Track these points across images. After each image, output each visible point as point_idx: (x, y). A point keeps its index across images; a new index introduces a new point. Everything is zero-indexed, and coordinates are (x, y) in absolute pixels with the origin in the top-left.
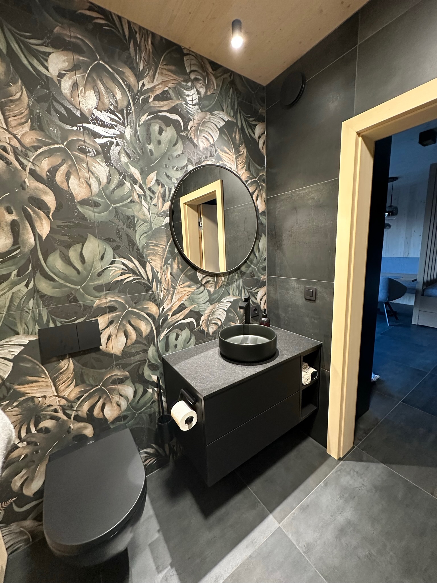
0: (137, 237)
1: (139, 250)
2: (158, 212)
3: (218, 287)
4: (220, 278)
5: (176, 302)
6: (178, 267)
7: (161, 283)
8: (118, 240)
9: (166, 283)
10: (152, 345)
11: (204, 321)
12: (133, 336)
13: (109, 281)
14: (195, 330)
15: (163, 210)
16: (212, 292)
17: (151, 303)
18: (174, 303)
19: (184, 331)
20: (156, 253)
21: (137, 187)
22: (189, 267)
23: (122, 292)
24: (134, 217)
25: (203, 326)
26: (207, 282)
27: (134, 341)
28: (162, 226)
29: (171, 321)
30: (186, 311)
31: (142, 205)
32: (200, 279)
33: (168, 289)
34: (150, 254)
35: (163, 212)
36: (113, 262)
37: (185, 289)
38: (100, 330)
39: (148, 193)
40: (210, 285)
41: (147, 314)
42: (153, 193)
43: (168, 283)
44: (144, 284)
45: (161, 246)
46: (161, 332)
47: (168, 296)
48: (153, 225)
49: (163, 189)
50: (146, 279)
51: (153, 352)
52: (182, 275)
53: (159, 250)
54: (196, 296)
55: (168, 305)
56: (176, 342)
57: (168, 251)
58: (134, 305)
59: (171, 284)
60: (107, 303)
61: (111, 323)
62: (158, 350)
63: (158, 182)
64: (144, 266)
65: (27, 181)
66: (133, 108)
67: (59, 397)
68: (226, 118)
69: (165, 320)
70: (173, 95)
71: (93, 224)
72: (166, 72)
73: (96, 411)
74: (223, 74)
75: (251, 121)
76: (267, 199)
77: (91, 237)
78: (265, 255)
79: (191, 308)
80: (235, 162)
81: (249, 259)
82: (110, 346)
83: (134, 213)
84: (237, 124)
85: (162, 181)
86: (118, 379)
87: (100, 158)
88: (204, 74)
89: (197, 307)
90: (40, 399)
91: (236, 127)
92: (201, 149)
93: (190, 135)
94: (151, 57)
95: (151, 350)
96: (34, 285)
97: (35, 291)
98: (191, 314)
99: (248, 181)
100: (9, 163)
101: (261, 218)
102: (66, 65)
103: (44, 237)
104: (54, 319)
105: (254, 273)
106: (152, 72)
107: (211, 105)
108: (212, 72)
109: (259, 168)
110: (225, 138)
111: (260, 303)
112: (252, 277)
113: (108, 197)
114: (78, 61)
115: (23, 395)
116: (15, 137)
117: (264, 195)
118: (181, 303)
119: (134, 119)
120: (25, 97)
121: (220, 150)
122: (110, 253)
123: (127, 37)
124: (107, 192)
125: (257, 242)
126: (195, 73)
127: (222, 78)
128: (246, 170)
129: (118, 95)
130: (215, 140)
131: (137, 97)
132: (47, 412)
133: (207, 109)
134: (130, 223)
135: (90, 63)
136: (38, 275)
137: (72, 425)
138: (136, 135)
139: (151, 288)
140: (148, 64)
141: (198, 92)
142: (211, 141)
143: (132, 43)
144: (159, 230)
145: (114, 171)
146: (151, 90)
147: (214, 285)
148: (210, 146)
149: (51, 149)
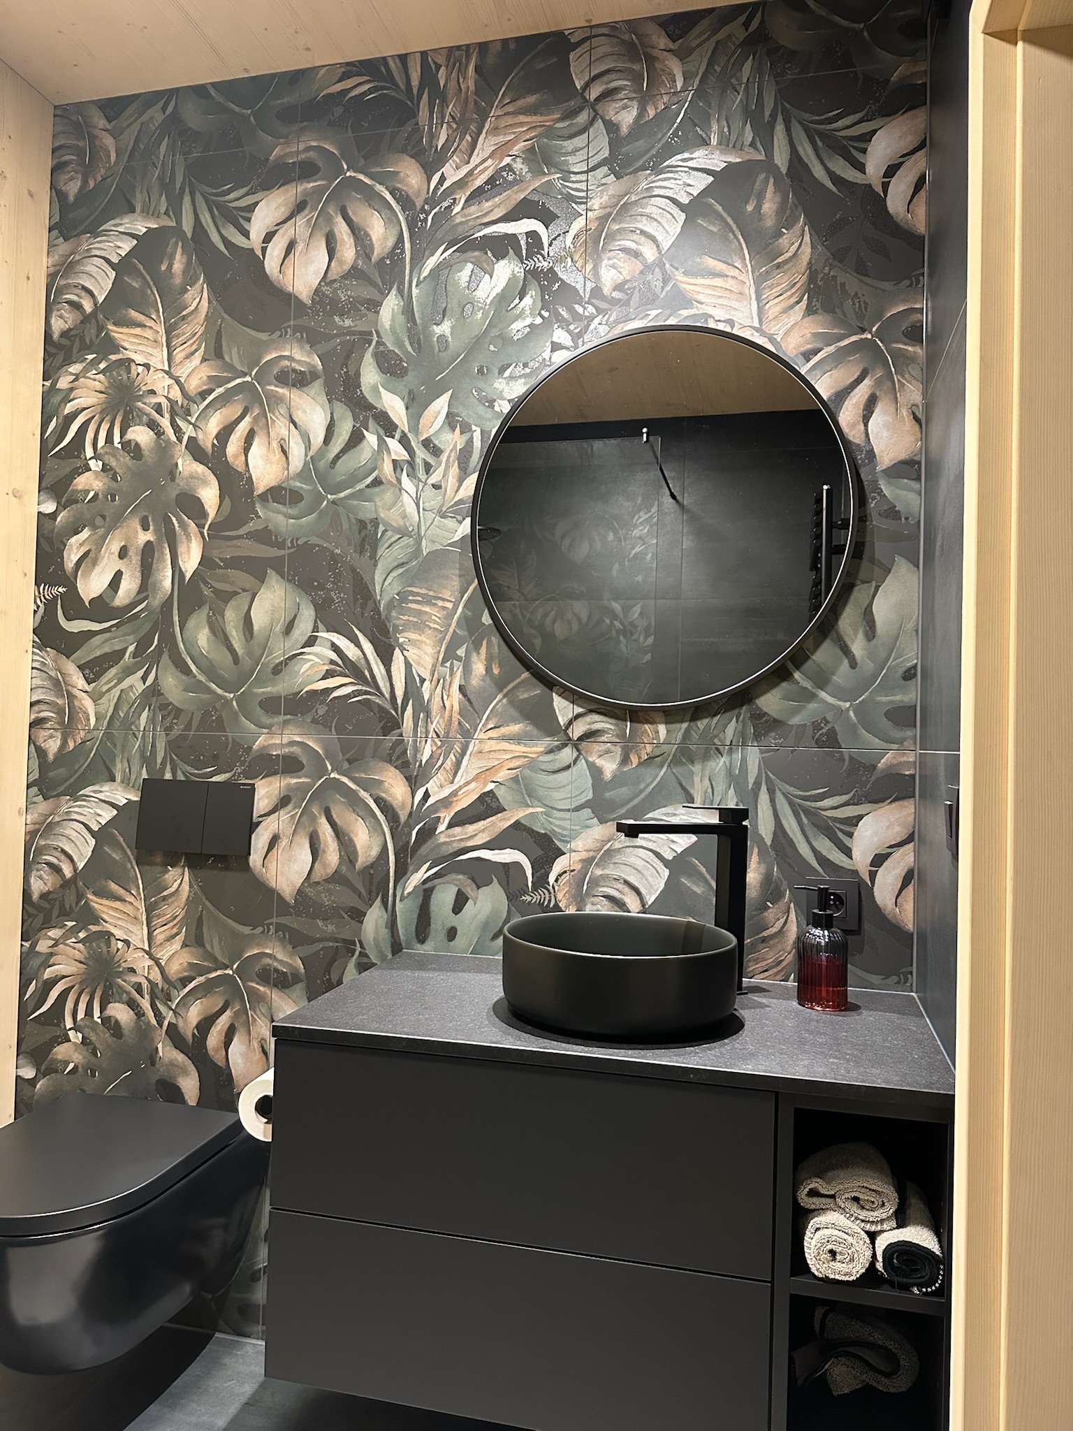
0: (378, 578)
1: (379, 613)
2: (442, 506)
3: (635, 761)
4: (646, 726)
5: (468, 783)
6: (488, 669)
7: (428, 715)
8: (330, 586)
9: (442, 717)
10: (378, 902)
11: (566, 877)
12: (332, 856)
13: (296, 690)
14: (528, 897)
15: (457, 498)
16: (608, 775)
17: (393, 769)
18: (461, 783)
19: (485, 892)
20: (424, 623)
21: (393, 444)
22: (526, 675)
23: (321, 724)
24: (376, 522)
25: (560, 896)
26: (590, 735)
27: (331, 871)
28: (449, 545)
29: (445, 843)
30: (501, 823)
31: (401, 489)
32: (562, 721)
33: (447, 734)
34: (408, 626)
35: (461, 502)
36: (311, 641)
37: (505, 745)
38: (255, 815)
39: (421, 454)
40: (603, 747)
41: (378, 801)
42: (436, 452)
43: (451, 717)
44: (381, 708)
45: (440, 603)
46: (411, 868)
47: (446, 758)
48: (423, 543)
49: (466, 437)
50: (387, 696)
51: (377, 928)
52: (499, 697)
53: (434, 615)
54: (544, 778)
55: (441, 787)
56: (453, 920)
57: (459, 618)
58: (346, 765)
59: (460, 723)
60: (282, 746)
61: (283, 802)
62: (392, 925)
63: (451, 420)
64: (387, 661)
65: (180, 462)
66: (407, 245)
67: (152, 957)
68: (718, 161)
69: (428, 833)
70: (526, 169)
71: (281, 545)
72: (510, 120)
73: (214, 1039)
74: (714, 32)
75: (848, 127)
76: (928, 407)
77: (273, 577)
78: (910, 655)
79: (518, 814)
80: (754, 297)
81: (808, 665)
82: (272, 866)
83: (376, 511)
84: (768, 165)
85: (464, 414)
86: (276, 970)
87: (317, 387)
88: (636, 67)
89: (542, 818)
90: (120, 945)
91: (762, 176)
92: (606, 290)
93: (569, 260)
94: (471, 105)
95: (374, 918)
96: (156, 678)
97: (154, 692)
98: (517, 835)
99: (816, 352)
100: (159, 433)
101: (886, 491)
102: (282, 213)
103: (188, 576)
104: (172, 760)
105: (833, 730)
106: (468, 138)
107: (659, 146)
108: (672, 46)
109: (884, 291)
110: (711, 228)
111: (873, 875)
112: (819, 743)
113: (322, 477)
114: (306, 193)
115: (96, 919)
116: (178, 382)
117: (913, 393)
118: (486, 790)
119: (407, 272)
120: (205, 303)
121: (686, 273)
122: (307, 616)
123: (415, 92)
124: (322, 465)
125: (859, 594)
126: (605, 79)
127: (711, 44)
128: (810, 311)
129: (379, 231)
130: (666, 245)
131: (422, 216)
132: (124, 983)
133: (640, 163)
134: (364, 540)
135: (326, 188)
136: (165, 657)
137: (160, 1046)
138: (408, 311)
139: (397, 724)
140: (461, 125)
141: (612, 128)
142: (649, 253)
143: (425, 96)
144: (438, 557)
145: (342, 411)
146: (461, 184)
147: (618, 750)
148: (642, 272)
149: (229, 389)
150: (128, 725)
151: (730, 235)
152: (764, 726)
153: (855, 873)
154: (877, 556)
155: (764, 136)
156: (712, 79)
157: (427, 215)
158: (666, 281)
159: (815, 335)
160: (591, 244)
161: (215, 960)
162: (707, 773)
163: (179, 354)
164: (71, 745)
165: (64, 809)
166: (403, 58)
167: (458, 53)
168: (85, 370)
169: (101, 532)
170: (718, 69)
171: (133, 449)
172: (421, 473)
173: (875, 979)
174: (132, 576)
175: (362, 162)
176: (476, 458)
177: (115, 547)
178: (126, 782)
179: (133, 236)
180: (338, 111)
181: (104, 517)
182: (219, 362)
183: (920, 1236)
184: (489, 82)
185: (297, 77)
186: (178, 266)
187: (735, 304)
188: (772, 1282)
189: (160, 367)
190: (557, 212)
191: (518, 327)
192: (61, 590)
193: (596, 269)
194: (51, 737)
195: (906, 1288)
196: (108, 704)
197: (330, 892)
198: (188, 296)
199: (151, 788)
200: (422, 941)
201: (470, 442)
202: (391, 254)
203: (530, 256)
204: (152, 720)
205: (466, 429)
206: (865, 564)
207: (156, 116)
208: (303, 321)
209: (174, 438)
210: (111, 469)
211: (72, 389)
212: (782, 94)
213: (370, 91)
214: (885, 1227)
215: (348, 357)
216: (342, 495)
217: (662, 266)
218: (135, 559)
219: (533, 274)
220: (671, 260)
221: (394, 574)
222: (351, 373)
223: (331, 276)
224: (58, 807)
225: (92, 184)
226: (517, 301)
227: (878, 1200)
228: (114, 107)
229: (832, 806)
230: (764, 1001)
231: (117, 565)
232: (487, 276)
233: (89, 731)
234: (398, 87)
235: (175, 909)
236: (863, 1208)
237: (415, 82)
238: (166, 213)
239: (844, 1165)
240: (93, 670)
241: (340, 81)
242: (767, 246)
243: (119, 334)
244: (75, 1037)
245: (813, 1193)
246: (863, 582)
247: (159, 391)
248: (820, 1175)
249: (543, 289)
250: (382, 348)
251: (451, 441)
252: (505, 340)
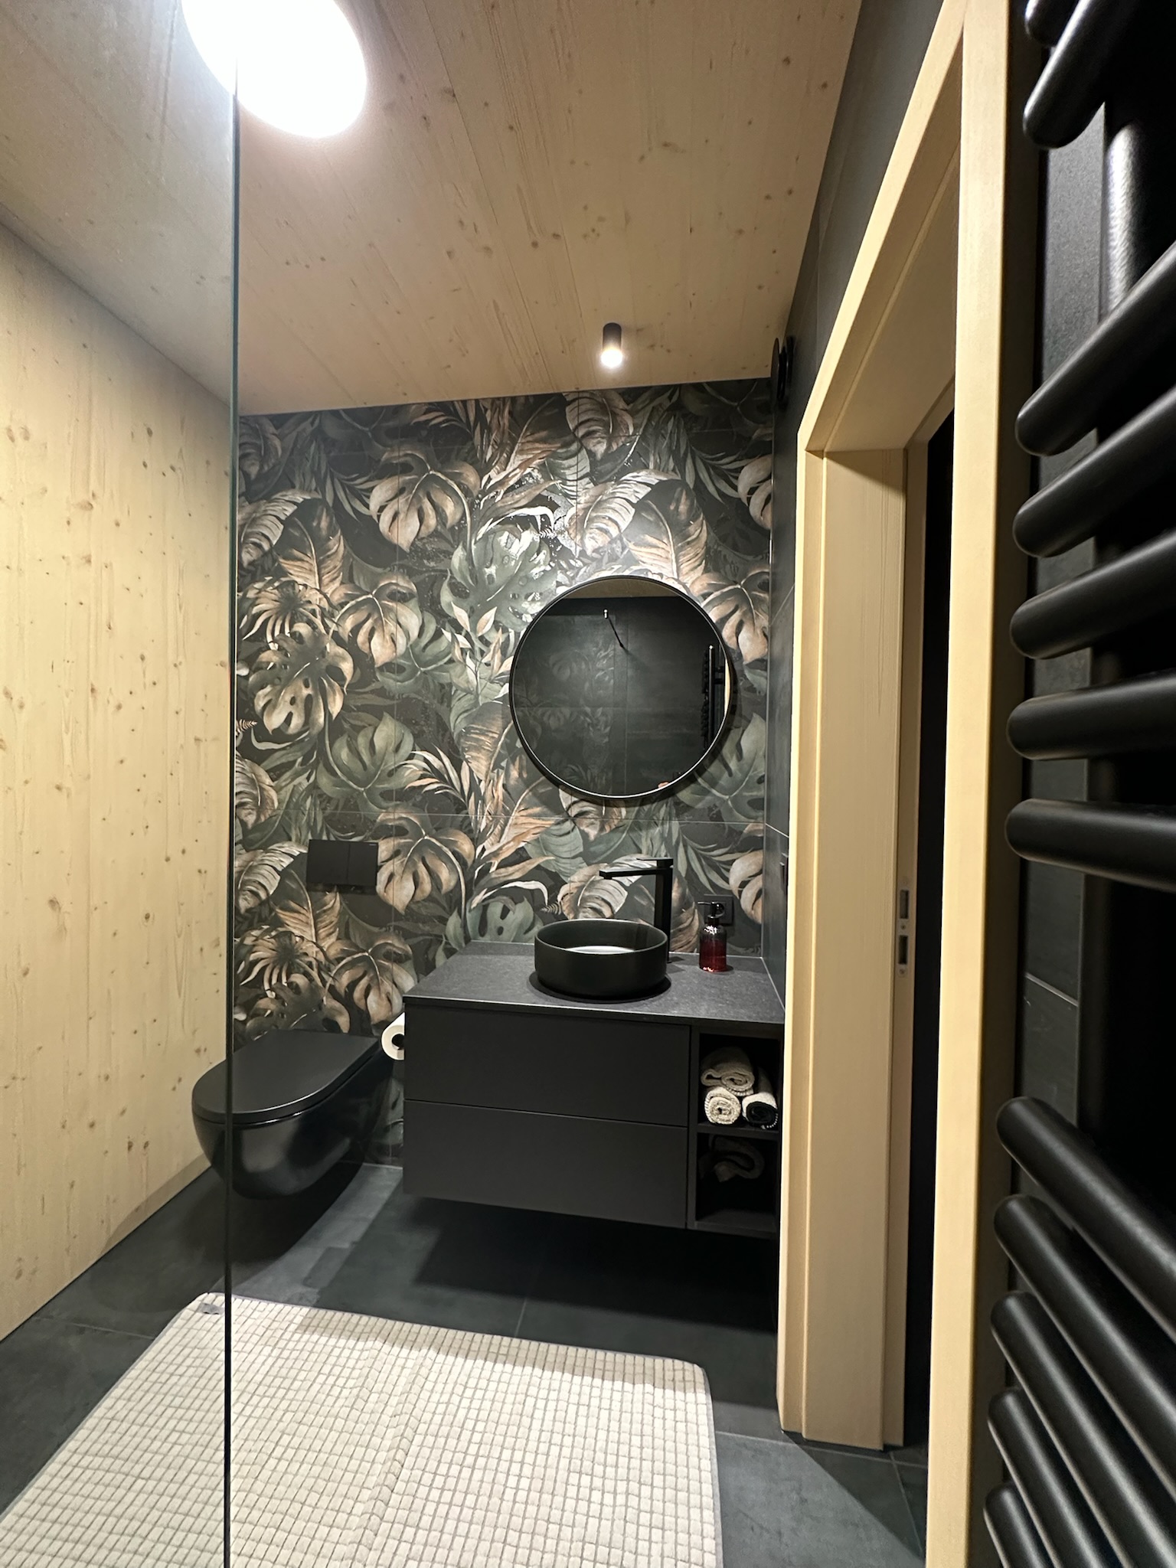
0: (452, 718)
1: (453, 740)
2: (491, 676)
3: (608, 829)
4: (615, 809)
5: (508, 843)
6: (520, 774)
7: (484, 802)
8: (422, 723)
9: (492, 803)
10: (455, 913)
11: (568, 897)
12: (427, 886)
13: (402, 786)
14: (545, 910)
15: (500, 672)
16: (592, 838)
17: (462, 834)
18: (505, 842)
19: (519, 906)
20: (480, 746)
21: (461, 638)
22: (543, 778)
23: (418, 806)
24: (450, 685)
25: (564, 908)
26: (581, 814)
27: (426, 894)
28: (496, 700)
29: (496, 878)
30: (529, 866)
31: (466, 665)
32: (565, 806)
33: (495, 814)
34: (470, 748)
35: (502, 674)
36: (411, 757)
37: (531, 820)
38: (379, 861)
39: (478, 645)
40: (588, 821)
41: (454, 853)
42: (487, 644)
43: (498, 803)
44: (455, 798)
45: (491, 735)
46: (475, 893)
47: (495, 827)
48: (480, 698)
49: (505, 635)
50: (459, 790)
51: (455, 928)
52: (527, 791)
53: (487, 741)
54: (554, 839)
55: (493, 844)
56: (501, 923)
57: (502, 744)
58: (434, 831)
59: (503, 807)
60: (394, 819)
61: (396, 854)
62: (464, 926)
63: (496, 625)
64: (458, 770)
65: (328, 646)
66: (468, 519)
67: (318, 946)
68: (654, 479)
69: (485, 872)
70: (540, 476)
71: (393, 698)
72: (530, 446)
73: (358, 994)
74: (652, 401)
75: (728, 464)
76: (772, 629)
77: (387, 717)
78: (761, 769)
79: (540, 861)
80: (674, 560)
81: (706, 774)
82: (391, 892)
83: (451, 679)
84: (683, 483)
85: (504, 622)
86: (395, 953)
87: (414, 603)
88: (606, 419)
89: (553, 863)
90: (298, 939)
91: (679, 489)
92: (589, 552)
93: (566, 533)
94: (506, 435)
95: (453, 921)
96: (316, 778)
97: (315, 786)
98: (538, 873)
99: (709, 594)
100: (314, 628)
101: (748, 675)
102: (389, 494)
103: (334, 716)
104: (327, 828)
105: (719, 812)
106: (505, 455)
107: (619, 467)
108: (626, 407)
109: (748, 561)
110: (650, 518)
111: (740, 893)
112: (712, 819)
113: (417, 658)
114: (405, 482)
115: (282, 924)
116: (326, 597)
117: (763, 620)
118: (520, 846)
119: (469, 535)
120: (342, 548)
121: (635, 545)
122: (409, 741)
123: (472, 424)
124: (417, 650)
125: (733, 735)
126: (588, 424)
127: (649, 408)
128: (706, 571)
129: (450, 508)
130: (624, 526)
131: (477, 501)
132: (302, 962)
133: (608, 477)
134: (443, 695)
135: (417, 480)
136: (321, 765)
137: (324, 999)
138: (469, 558)
139: (465, 807)
140: (500, 447)
141: (591, 454)
142: (614, 532)
143: (478, 428)
144: (489, 706)
145: (429, 617)
146: (501, 483)
147: (598, 823)
148: (610, 543)
149: (358, 602)
150: (299, 807)
151: (661, 524)
152: (681, 809)
153: (731, 892)
154: (743, 713)
155: (680, 467)
156: (650, 430)
157: (481, 500)
158: (624, 548)
159: (709, 584)
160: (579, 524)
161: (357, 947)
162: (650, 835)
163: (326, 579)
164: (263, 819)
165: (259, 858)
166: (464, 402)
167: (498, 402)
168: (266, 586)
169: (278, 688)
170: (653, 423)
171: (297, 637)
172: (478, 656)
173: (741, 950)
174: (299, 715)
175: (439, 465)
176: (511, 648)
177: (288, 698)
178: (299, 842)
179: (295, 503)
180: (424, 433)
181: (280, 679)
182: (352, 585)
183: (766, 1098)
184: (516, 423)
185: (397, 410)
186: (324, 524)
187: (664, 565)
188: (688, 1127)
189: (314, 586)
190: (559, 503)
191: (535, 572)
192: (253, 723)
193: (582, 539)
194: (250, 814)
195: (759, 1126)
196: (286, 793)
197: (427, 908)
198: (331, 543)
199: (313, 845)
200: (482, 935)
201: (508, 638)
202: (459, 523)
203: (543, 529)
204: (314, 804)
205: (505, 630)
206: (737, 718)
207: (307, 427)
208: (405, 562)
209: (324, 631)
210: (284, 649)
211: (257, 598)
212: (691, 442)
213: (444, 422)
214: (748, 1093)
215: (432, 585)
216: (429, 668)
217: (621, 540)
218: (300, 705)
219: (545, 540)
220: (627, 535)
221: (462, 717)
222: (435, 595)
223: (422, 535)
224: (255, 856)
225: (266, 468)
226: (535, 556)
227: (743, 1080)
228: (279, 420)
229: (719, 855)
230: (680, 966)
231: (290, 709)
232: (517, 540)
233: (274, 810)
234: (461, 420)
235: (332, 918)
236: (736, 1084)
237: (472, 418)
238: (316, 490)
239: (726, 1061)
240: (275, 773)
241: (425, 414)
242: (681, 531)
243: (286, 564)
244: (271, 995)
245: (710, 1077)
246: (736, 727)
247: (313, 601)
248: (712, 1067)
249: (551, 550)
250: (453, 581)
251: (497, 638)
252: (529, 579)
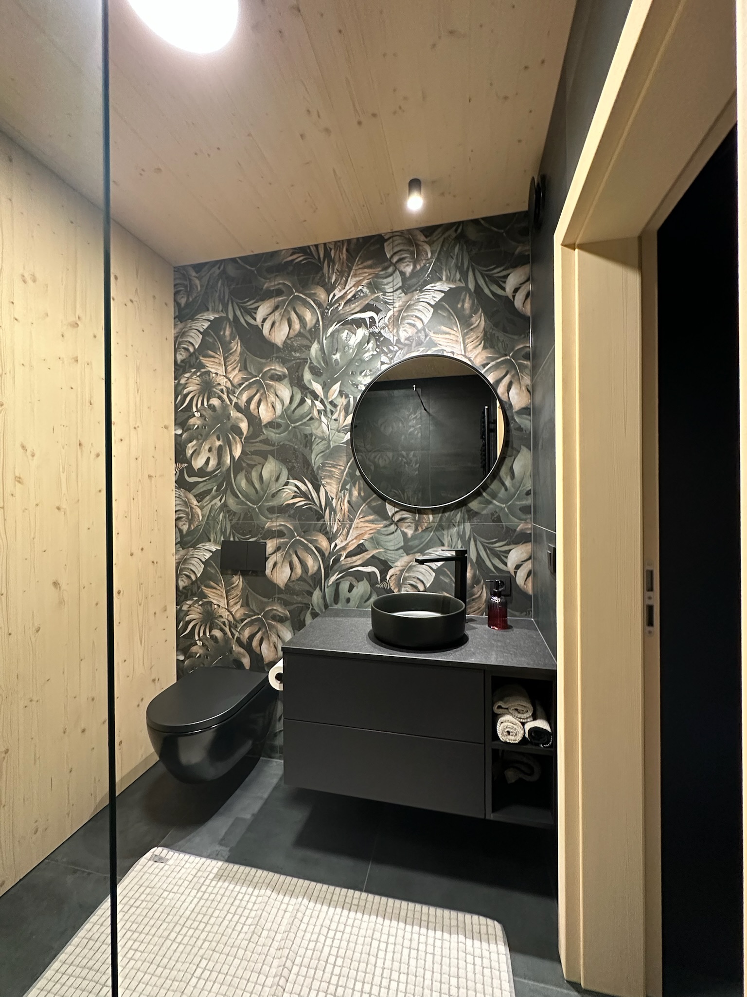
0: (313, 457)
1: (314, 472)
2: (338, 428)
3: (420, 530)
4: (425, 516)
5: (352, 540)
6: (359, 494)
7: (335, 513)
8: (293, 461)
9: (341, 513)
10: (318, 589)
11: (394, 577)
12: (299, 570)
13: (281, 503)
14: (378, 586)
15: (344, 424)
16: (409, 536)
17: (321, 535)
18: (350, 539)
19: (361, 583)
20: (332, 475)
21: (317, 403)
22: (375, 496)
23: (292, 517)
24: (311, 435)
25: (391, 584)
26: (402, 520)
27: (298, 576)
28: (342, 443)
29: (344, 564)
30: (366, 556)
31: (321, 421)
32: (390, 514)
33: (343, 521)
34: (326, 477)
35: (346, 426)
36: (287, 484)
37: (367, 524)
38: (267, 554)
39: (329, 407)
40: (407, 525)
41: (316, 548)
42: (335, 406)
43: (345, 513)
44: (316, 511)
45: (339, 467)
46: (331, 575)
47: (343, 530)
48: (331, 443)
49: (347, 400)
50: (318, 505)
51: (318, 599)
52: (364, 505)
53: (336, 472)
54: (383, 537)
55: (342, 541)
56: (348, 595)
57: (347, 473)
58: (303, 533)
59: (348, 516)
60: (277, 526)
61: (278, 549)
62: (324, 597)
63: (341, 393)
64: (318, 491)
65: (231, 412)
66: (321, 323)
67: (229, 611)
68: (446, 287)
69: (337, 560)
70: (368, 291)
71: (273, 445)
72: (361, 271)
73: (255, 643)
74: (443, 234)
75: (498, 273)
76: (533, 386)
77: (270, 458)
78: (529, 485)
79: (374, 552)
80: (462, 342)
81: (489, 490)
82: (275, 575)
83: (311, 430)
84: (467, 288)
85: (346, 391)
86: (278, 615)
87: (286, 381)
88: (411, 249)
89: (383, 554)
90: (216, 606)
91: (464, 293)
92: (402, 340)
93: (387, 328)
94: (345, 264)
95: (317, 595)
96: (225, 500)
97: (225, 505)
98: (373, 561)
99: (487, 364)
100: (223, 401)
101: (517, 420)
102: (269, 310)
103: (237, 458)
104: (233, 533)
105: (499, 516)
106: (344, 279)
107: (422, 281)
108: (426, 240)
109: (514, 339)
110: (444, 314)
111: (516, 573)
112: (494, 521)
113: (289, 418)
114: (279, 302)
115: (206, 596)
116: (229, 380)
117: (527, 380)
118: (360, 543)
119: (321, 334)
120: (239, 348)
121: (434, 333)
122: (285, 473)
123: (322, 259)
124: (289, 412)
125: (508, 461)
126: (399, 254)
127: (441, 239)
128: (485, 348)
129: (308, 316)
130: (426, 321)
131: (326, 311)
132: (219, 622)
133: (414, 288)
134: (307, 442)
135: (287, 300)
136: (229, 491)
137: (234, 646)
138: (322, 349)
139: (323, 517)
140: (341, 273)
141: (402, 274)
142: (419, 325)
143: (326, 262)
144: (337, 448)
145: (296, 389)
146: (342, 298)
147: (413, 526)
148: (417, 333)
149: (250, 383)
150: (215, 519)
151: (452, 317)
152: (472, 515)
153: (509, 572)
154: (514, 446)
155: (464, 277)
156: (443, 254)
157: (329, 310)
158: (426, 336)
159: (487, 357)
160: (395, 321)
161: (253, 611)
162: (450, 533)
163: (229, 368)
164: (192, 527)
165: (191, 553)
166: (316, 246)
167: (339, 244)
168: (192, 376)
169: (201, 441)
170: (445, 249)
171: (212, 407)
172: (329, 415)
173: (517, 613)
174: (214, 459)
175: (301, 289)
176: (351, 408)
177: (207, 448)
178: (215, 542)
179: (209, 320)
180: (291, 268)
181: (202, 435)
182: (245, 372)
183: (542, 724)
184: (351, 258)
185: (273, 254)
186: (228, 333)
187: (454, 345)
188: (485, 744)
189: (222, 374)
190: (381, 308)
191: (367, 356)
192: (186, 465)
193: (397, 331)
194: (184, 524)
195: (538, 745)
196: (207, 510)
197: (299, 585)
198: (232, 345)
199: (224, 544)
200: (336, 603)
201: (349, 401)
202: (315, 326)
203: (371, 327)
204: (224, 517)
205: (347, 396)
206: (510, 449)
207: (216, 271)
208: (280, 354)
209: (229, 403)
210: (204, 416)
211: (186, 384)
212: (471, 259)
213: (303, 260)
214: (528, 720)
215: (298, 368)
216: (297, 424)
217: (424, 330)
218: (215, 452)
219: (372, 334)
220: (428, 328)
221: (319, 456)
222: (300, 375)
223: (290, 336)
224: (188, 552)
225: (191, 299)
226: (366, 345)
227: (525, 710)
228: (198, 267)
229: (499, 546)
230: (474, 625)
231: (207, 455)
232: (354, 335)
233: (199, 522)
234: (315, 258)
235: (237, 592)
236: (519, 713)
237: (322, 256)
238: (222, 311)
239: (510, 695)
240: (200, 497)
241: (291, 255)
242: (467, 321)
243: (204, 361)
244: (200, 643)
245: (499, 707)
246: (510, 456)
247: (222, 384)
248: (501, 699)
249: (377, 340)
250: (312, 365)
251: (341, 402)
252: (362, 361)
